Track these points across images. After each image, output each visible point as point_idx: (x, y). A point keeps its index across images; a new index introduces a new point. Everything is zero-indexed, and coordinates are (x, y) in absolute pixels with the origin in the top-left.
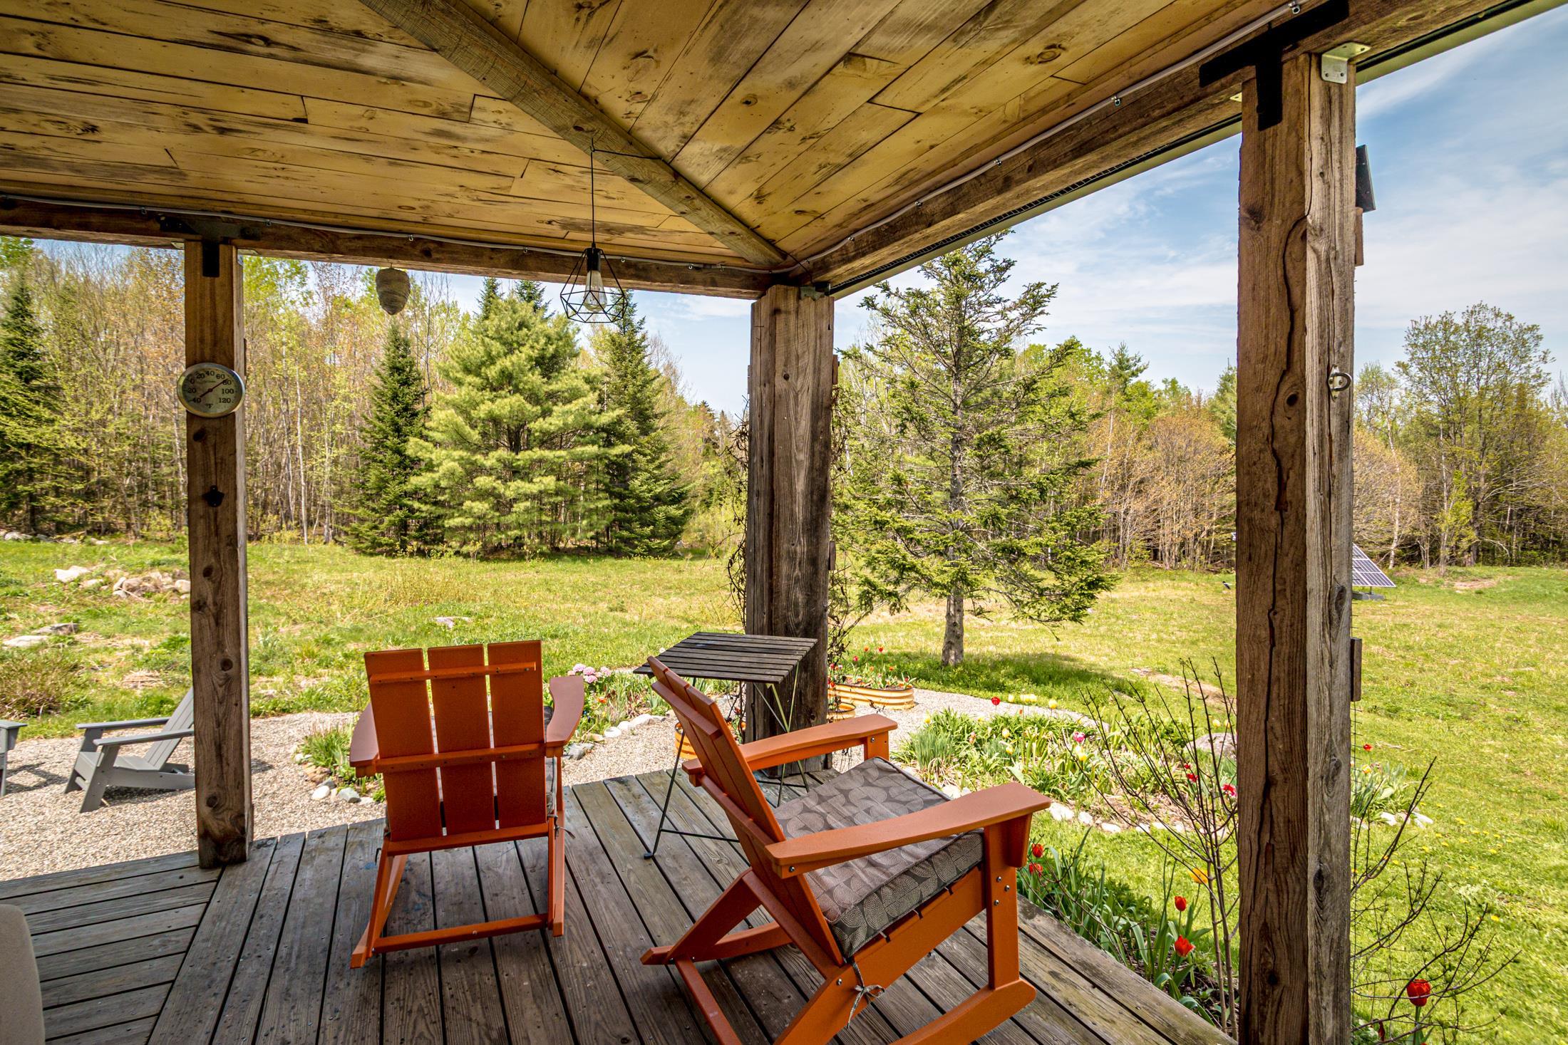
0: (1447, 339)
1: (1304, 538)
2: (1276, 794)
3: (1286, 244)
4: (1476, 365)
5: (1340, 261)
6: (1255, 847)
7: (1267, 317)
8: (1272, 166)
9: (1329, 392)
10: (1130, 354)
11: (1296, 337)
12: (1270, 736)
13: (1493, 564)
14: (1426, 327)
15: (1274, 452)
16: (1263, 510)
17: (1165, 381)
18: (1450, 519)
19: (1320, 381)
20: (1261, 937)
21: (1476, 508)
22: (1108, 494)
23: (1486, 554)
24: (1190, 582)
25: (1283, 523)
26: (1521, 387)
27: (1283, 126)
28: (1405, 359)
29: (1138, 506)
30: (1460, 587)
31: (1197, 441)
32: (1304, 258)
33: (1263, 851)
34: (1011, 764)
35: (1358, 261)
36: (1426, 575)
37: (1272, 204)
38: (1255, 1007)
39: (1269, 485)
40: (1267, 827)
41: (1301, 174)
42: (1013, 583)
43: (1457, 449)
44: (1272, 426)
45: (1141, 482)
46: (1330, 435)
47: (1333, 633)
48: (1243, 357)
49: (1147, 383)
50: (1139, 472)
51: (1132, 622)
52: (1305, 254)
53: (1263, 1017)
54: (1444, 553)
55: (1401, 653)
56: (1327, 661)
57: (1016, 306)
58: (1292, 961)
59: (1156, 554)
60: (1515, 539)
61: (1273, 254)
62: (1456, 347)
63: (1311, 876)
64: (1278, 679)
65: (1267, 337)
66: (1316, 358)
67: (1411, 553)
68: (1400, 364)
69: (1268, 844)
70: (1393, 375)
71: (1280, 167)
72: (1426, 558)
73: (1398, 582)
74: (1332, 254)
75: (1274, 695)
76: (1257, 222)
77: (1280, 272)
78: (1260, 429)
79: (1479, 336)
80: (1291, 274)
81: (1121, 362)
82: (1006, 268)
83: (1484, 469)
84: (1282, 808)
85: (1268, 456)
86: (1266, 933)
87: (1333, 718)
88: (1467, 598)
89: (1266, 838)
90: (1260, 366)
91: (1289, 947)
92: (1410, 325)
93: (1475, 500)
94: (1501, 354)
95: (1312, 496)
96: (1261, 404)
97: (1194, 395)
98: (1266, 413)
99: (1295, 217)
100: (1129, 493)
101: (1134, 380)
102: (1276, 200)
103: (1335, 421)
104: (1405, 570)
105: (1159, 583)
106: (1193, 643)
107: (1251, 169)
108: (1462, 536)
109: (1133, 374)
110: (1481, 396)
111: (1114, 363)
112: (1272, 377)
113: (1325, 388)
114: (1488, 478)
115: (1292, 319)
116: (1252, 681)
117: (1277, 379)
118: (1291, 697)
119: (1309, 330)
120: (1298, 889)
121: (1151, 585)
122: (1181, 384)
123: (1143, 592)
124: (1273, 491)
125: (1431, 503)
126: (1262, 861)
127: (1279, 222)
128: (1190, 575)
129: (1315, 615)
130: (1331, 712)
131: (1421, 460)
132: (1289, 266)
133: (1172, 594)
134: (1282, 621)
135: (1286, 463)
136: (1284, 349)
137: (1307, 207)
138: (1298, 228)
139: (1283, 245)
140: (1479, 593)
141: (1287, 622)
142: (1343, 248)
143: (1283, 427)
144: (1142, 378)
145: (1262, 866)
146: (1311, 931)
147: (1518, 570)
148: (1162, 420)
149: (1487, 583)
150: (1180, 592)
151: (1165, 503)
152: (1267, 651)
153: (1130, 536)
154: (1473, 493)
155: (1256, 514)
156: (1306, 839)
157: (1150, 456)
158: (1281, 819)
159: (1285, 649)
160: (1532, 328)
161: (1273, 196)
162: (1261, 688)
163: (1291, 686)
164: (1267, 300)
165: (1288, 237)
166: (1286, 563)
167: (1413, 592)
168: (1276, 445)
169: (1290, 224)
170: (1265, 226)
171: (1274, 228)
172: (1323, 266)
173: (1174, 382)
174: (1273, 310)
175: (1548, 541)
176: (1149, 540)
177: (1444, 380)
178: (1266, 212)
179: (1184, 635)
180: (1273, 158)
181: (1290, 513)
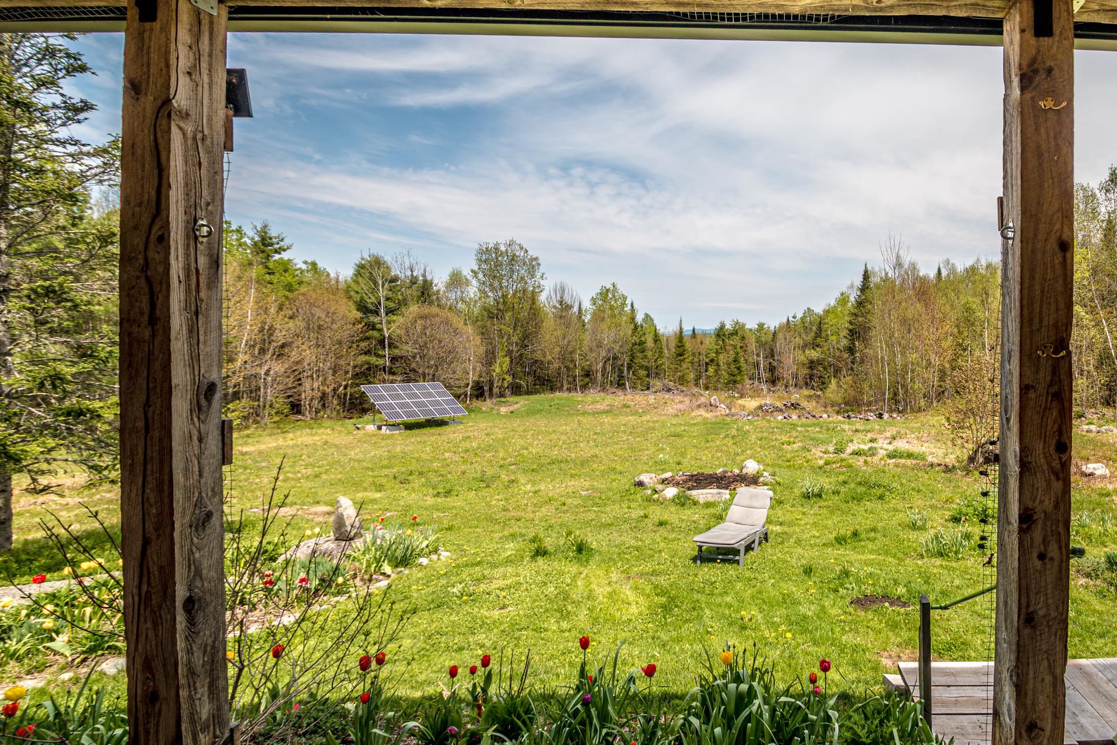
0: (497, 258)
1: (169, 346)
2: (152, 549)
3: (157, 117)
4: (511, 277)
5: (208, 142)
6: (136, 599)
7: (143, 171)
8: (148, 53)
9: (196, 238)
10: (273, 232)
11: (164, 191)
12: (146, 506)
13: (520, 395)
14: (487, 249)
15: (148, 279)
16: (139, 326)
17: (305, 263)
18: (498, 370)
19: (186, 228)
20: (143, 671)
21: (511, 362)
22: (246, 358)
23: (516, 390)
24: (327, 428)
25: (153, 335)
26: (533, 292)
27: (157, 25)
28: (476, 268)
29: (278, 367)
30: (503, 410)
31: (334, 313)
32: (169, 131)
33: (143, 597)
34: (52, 639)
35: (228, 146)
36: (487, 404)
37: (148, 84)
38: (141, 728)
39: (143, 305)
40: (145, 580)
41: (168, 66)
42: (89, 448)
43: (502, 327)
44: (146, 258)
45: (283, 346)
46: (197, 270)
47: (202, 417)
48: (126, 200)
49: (289, 260)
50: (280, 337)
51: (261, 469)
52: (170, 128)
53: (147, 732)
54: (496, 390)
55: (462, 455)
56: (195, 438)
57: (98, 153)
58: (166, 676)
59: (296, 408)
60: (530, 379)
61: (148, 121)
62: (501, 265)
63: (179, 604)
64: (152, 458)
65: (142, 187)
66: (181, 210)
67: (479, 392)
68: (473, 271)
69: (146, 593)
70: (469, 277)
71: (154, 56)
72: (487, 394)
73: (470, 411)
74: (199, 136)
75: (149, 472)
76: (136, 94)
77: (152, 138)
78: (137, 260)
79: (513, 259)
80: (160, 141)
81: (263, 239)
82: (82, 110)
83: (515, 339)
84: (156, 560)
85: (143, 281)
86: (147, 665)
87: (203, 481)
88: (505, 416)
89: (145, 588)
90: (137, 209)
91: (164, 666)
92: (477, 246)
93: (511, 357)
94: (523, 272)
95: (177, 313)
96: (138, 241)
97: (333, 275)
98: (141, 247)
99: (163, 97)
100: (268, 356)
101: (277, 257)
102: (151, 80)
103: (203, 261)
104: (477, 403)
105: (298, 433)
106: (316, 476)
107: (133, 50)
108: (504, 379)
109: (277, 252)
110: (514, 295)
111: (257, 238)
112: (146, 220)
113: (191, 233)
114: (517, 344)
115: (160, 176)
116: (132, 465)
117: (149, 221)
118: (161, 470)
119: (173, 186)
120: (169, 617)
121: (291, 435)
122: (321, 265)
123: (281, 442)
124: (147, 311)
125: (489, 359)
126: (142, 607)
127: (152, 98)
128: (328, 423)
129: (180, 405)
130: (201, 475)
131: (484, 333)
132: (159, 135)
133: (308, 440)
134: (154, 413)
135: (156, 289)
136: (154, 198)
137: (172, 92)
138: (165, 107)
139: (154, 117)
140: (512, 412)
141: (158, 412)
142: (212, 135)
143: (154, 259)
144: (285, 256)
145: (142, 612)
146: (180, 645)
147: (531, 397)
148: (304, 294)
149: (516, 406)
150: (317, 438)
151: (305, 364)
152: (143, 437)
153: (270, 394)
154: (509, 353)
155: (135, 329)
156: (174, 576)
157: (291, 324)
158: (156, 568)
159: (156, 434)
160: (536, 259)
161: (149, 77)
162: (139, 469)
163: (161, 462)
164: (143, 158)
165: (158, 112)
166: (157, 366)
167: (479, 416)
168: (149, 273)
169: (159, 102)
170: (142, 99)
171: (149, 102)
172: (190, 142)
173: (314, 264)
174: (147, 166)
175: (544, 379)
176: (289, 397)
177: (496, 284)
178: (144, 86)
179: (310, 471)
180: (149, 47)
181: (159, 326)
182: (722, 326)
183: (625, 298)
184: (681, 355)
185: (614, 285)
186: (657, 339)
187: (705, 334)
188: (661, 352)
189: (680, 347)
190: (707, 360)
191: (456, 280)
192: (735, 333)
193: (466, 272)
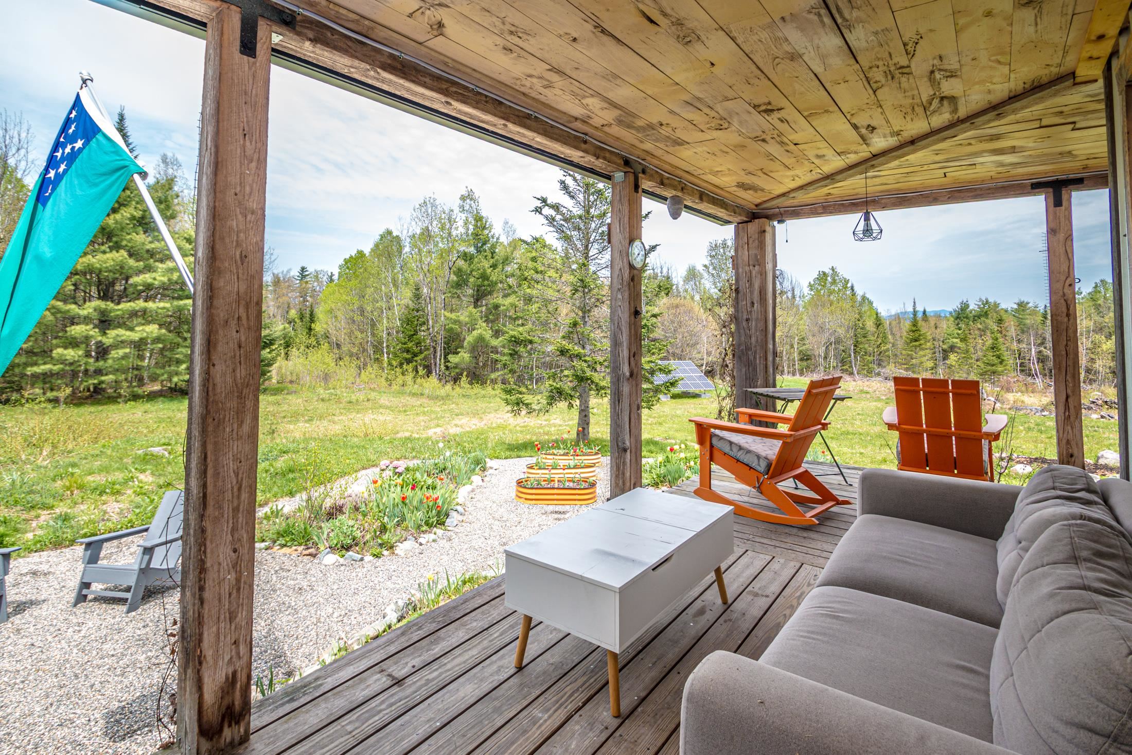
28: (707, 263)
68: (705, 266)
70: (702, 271)
85: (1062, 301)
155: (1059, 318)
159: (1071, 356)
181: (1071, 317)
182: (964, 306)
183: (847, 281)
184: (916, 341)
185: (833, 269)
186: (879, 323)
187: (938, 316)
188: (885, 337)
189: (913, 331)
190: (945, 347)
191: (692, 275)
192: (983, 314)
193: (700, 268)
